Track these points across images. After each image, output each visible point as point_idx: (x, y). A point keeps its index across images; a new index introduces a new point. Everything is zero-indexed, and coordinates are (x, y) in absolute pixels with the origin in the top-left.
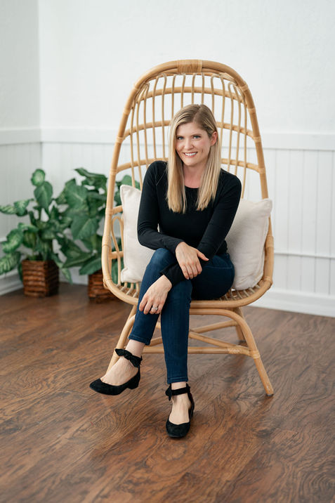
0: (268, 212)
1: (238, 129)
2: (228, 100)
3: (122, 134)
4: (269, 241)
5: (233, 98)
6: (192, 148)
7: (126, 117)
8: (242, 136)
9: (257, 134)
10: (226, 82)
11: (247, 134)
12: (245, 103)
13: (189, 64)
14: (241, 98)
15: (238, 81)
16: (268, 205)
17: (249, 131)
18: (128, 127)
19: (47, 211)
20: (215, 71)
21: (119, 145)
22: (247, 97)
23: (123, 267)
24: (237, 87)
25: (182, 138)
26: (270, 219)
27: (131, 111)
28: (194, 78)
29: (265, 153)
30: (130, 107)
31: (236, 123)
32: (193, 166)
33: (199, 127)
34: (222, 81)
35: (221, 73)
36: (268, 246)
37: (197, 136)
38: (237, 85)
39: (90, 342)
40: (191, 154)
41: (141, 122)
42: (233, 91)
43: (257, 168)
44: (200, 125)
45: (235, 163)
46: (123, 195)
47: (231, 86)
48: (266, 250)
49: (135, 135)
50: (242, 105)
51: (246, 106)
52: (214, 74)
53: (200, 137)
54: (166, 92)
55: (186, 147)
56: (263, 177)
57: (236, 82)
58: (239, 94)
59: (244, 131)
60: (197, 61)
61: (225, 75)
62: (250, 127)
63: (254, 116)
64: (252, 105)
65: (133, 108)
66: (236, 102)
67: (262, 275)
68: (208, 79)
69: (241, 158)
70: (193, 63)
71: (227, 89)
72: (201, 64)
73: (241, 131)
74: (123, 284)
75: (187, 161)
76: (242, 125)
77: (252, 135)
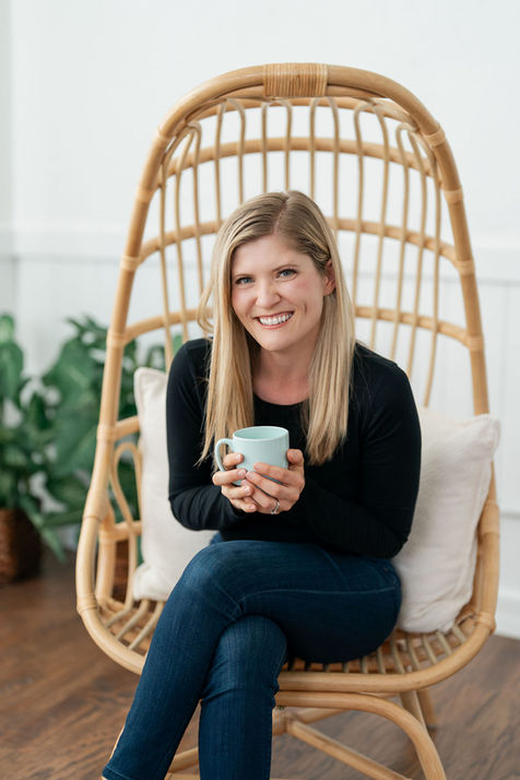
0: (489, 449)
1: (419, 240)
2: (396, 170)
3: (136, 250)
4: (490, 516)
5: (408, 166)
6: (277, 304)
7: (143, 209)
8: (429, 256)
9: (465, 252)
10: (392, 125)
11: (440, 253)
12: (436, 178)
13: (292, 73)
14: (428, 165)
15: (420, 121)
16: (491, 431)
17: (446, 246)
18: (151, 233)
19: (17, 402)
20: (360, 93)
21: (129, 277)
22: (442, 163)
23: (140, 561)
24: (416, 137)
25: (248, 279)
26: (492, 464)
27: (157, 194)
28: (312, 114)
29: (483, 293)
30: (153, 183)
31: (414, 225)
32: (284, 350)
33: (290, 247)
34: (382, 123)
35: (376, 100)
36: (485, 529)
37: (288, 271)
38: (418, 131)
39: (72, 717)
40: (275, 320)
41: (188, 221)
42: (408, 147)
43: (463, 335)
44: (293, 242)
45: (412, 320)
46: (142, 393)
47: (404, 135)
48: (481, 538)
49: (171, 251)
50: (430, 182)
51: (438, 185)
52: (363, 103)
53: (294, 272)
54: (245, 149)
55: (262, 300)
56: (478, 359)
57: (414, 124)
58: (424, 154)
59: (433, 245)
60: (314, 66)
61: (387, 103)
62: (448, 236)
63: (458, 209)
64: (453, 183)
65: (162, 186)
66: (415, 175)
67: (469, 595)
68: (346, 116)
69: (426, 310)
70: (304, 72)
71: (393, 143)
72: (324, 74)
73: (425, 244)
74: (137, 604)
75: (267, 338)
76: (430, 231)
77: (454, 254)
